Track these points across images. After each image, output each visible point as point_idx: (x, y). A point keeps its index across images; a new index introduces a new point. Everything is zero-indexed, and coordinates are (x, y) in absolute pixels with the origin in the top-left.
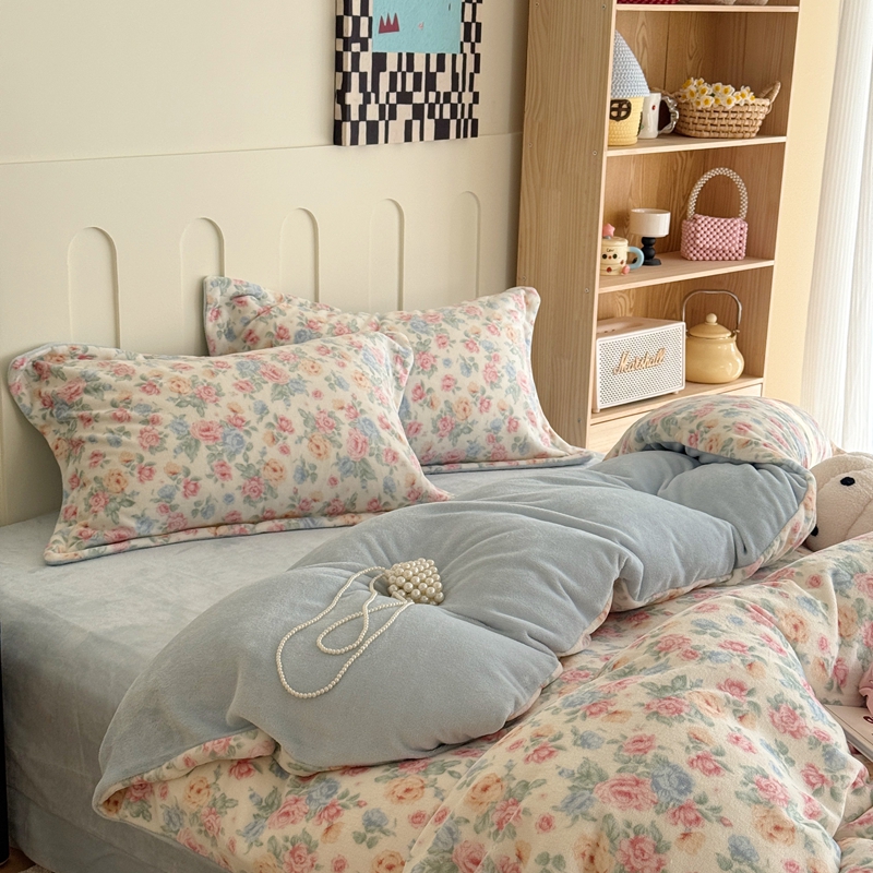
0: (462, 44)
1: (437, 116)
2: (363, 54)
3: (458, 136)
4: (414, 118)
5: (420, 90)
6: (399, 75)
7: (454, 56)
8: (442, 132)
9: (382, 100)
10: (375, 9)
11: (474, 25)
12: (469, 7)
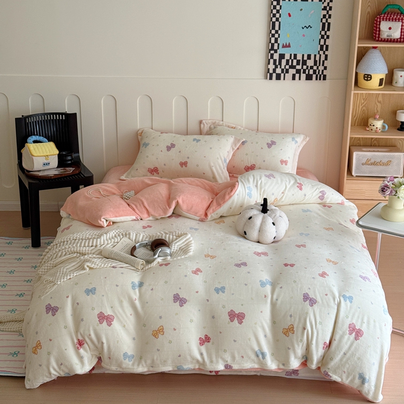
0: (319, 52)
1: (307, 73)
2: (275, 54)
3: (317, 79)
4: (297, 73)
5: (299, 65)
6: (290, 60)
7: (315, 56)
8: (309, 77)
9: (283, 67)
10: (280, 41)
11: (325, 46)
12: (322, 41)
